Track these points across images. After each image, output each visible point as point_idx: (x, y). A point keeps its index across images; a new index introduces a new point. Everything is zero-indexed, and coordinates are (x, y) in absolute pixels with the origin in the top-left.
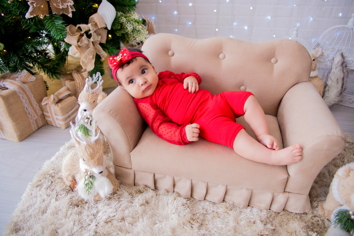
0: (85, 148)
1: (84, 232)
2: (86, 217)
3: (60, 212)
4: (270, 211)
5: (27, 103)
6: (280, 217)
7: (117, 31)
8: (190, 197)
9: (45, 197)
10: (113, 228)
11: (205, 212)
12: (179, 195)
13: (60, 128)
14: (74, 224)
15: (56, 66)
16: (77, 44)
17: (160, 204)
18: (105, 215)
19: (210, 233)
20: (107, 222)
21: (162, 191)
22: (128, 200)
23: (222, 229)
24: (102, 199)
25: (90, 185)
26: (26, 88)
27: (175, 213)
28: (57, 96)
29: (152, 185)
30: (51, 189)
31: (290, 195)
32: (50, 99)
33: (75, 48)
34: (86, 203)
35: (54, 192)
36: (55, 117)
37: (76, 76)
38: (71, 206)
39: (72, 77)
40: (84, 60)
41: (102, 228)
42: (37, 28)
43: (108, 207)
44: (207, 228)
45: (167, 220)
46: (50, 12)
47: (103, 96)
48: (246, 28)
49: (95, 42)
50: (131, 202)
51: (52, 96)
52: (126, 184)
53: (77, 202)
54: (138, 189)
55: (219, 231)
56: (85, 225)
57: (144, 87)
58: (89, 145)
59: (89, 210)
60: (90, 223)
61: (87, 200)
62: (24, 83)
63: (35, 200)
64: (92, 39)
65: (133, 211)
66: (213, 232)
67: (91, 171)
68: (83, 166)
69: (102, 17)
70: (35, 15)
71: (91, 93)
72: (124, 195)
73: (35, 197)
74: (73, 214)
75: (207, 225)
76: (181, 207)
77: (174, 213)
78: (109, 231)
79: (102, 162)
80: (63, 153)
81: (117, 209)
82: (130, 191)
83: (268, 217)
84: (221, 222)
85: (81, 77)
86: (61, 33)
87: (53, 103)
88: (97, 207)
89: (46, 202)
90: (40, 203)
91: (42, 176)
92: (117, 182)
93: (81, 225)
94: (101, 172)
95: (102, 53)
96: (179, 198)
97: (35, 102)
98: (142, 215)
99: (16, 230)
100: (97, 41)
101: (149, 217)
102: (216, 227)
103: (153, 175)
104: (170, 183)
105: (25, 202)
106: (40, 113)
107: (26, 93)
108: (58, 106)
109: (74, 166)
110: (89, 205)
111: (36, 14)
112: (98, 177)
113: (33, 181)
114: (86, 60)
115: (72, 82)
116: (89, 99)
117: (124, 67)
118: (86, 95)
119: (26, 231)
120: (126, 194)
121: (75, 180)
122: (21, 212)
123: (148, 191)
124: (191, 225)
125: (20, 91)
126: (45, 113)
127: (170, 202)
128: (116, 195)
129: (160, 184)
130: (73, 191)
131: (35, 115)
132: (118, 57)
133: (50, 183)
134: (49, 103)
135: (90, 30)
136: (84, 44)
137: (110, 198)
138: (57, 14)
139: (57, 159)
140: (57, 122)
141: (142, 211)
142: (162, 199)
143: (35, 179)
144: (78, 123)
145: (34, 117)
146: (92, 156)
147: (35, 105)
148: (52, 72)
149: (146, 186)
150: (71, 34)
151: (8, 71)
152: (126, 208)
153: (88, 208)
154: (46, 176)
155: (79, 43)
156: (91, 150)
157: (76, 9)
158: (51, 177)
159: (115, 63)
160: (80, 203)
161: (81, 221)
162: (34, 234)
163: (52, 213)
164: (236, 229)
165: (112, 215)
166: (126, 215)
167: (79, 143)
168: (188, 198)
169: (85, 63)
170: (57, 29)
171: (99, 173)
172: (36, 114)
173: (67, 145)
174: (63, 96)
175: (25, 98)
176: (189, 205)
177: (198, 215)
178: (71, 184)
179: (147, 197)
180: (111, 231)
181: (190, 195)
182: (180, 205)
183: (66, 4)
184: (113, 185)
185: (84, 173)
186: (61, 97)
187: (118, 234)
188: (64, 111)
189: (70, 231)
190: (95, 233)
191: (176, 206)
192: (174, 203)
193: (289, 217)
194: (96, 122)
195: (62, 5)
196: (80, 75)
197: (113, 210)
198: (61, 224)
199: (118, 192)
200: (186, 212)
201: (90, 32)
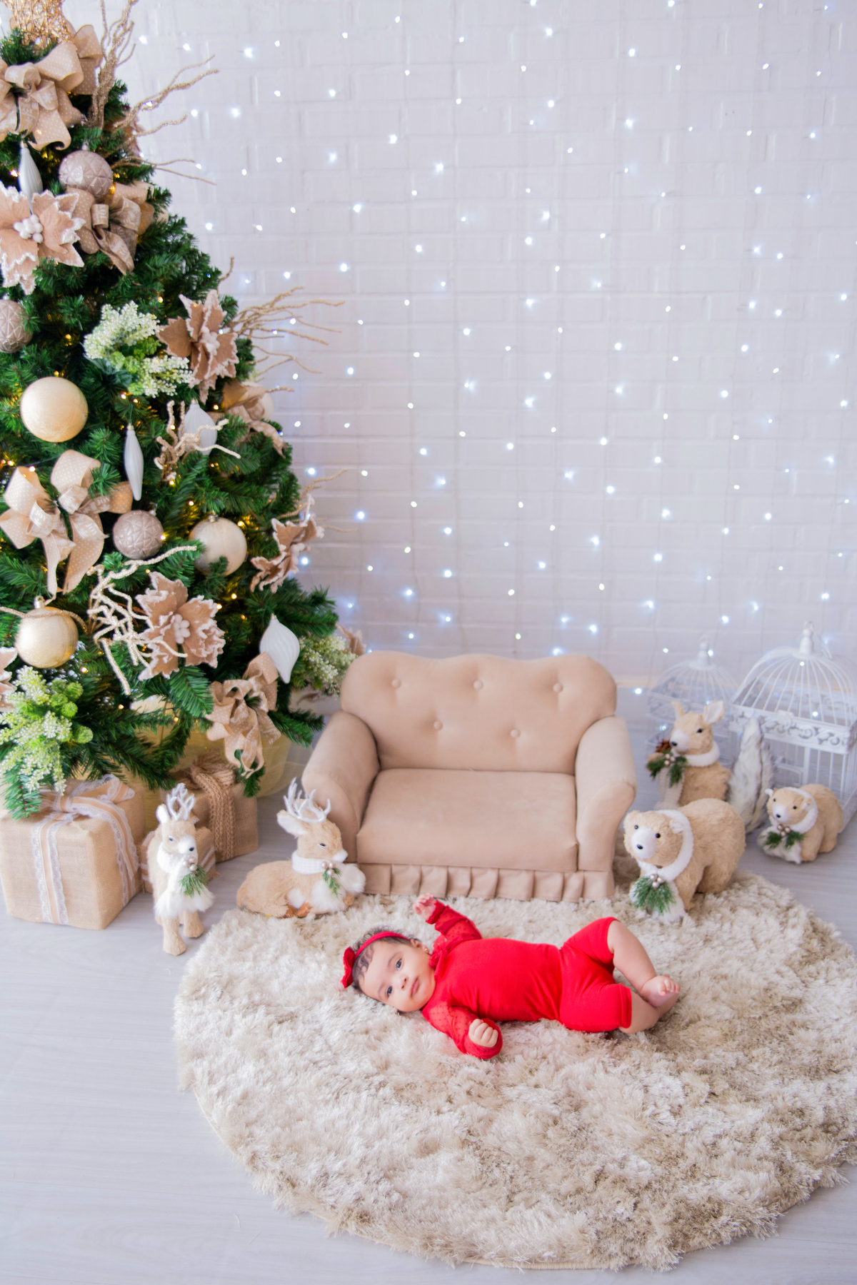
16: (226, 721)
26: (122, 814)
29: (387, 885)
31: (586, 874)
33: (223, 729)
37: (204, 781)
39: (197, 783)
46: (183, 664)
62: (116, 803)
69: (270, 660)
70: (157, 674)
85: (216, 784)
95: (271, 730)
97: (131, 842)
100: (265, 710)
103: (389, 868)
104: (415, 878)
107: (122, 825)
111: (159, 671)
115: (203, 797)
125: (115, 822)
129: (398, 884)
135: (252, 691)
136: (241, 718)
138: (193, 665)
145: (130, 874)
147: (131, 849)
150: (218, 702)
155: (233, 720)
170: (195, 696)
171: (343, 862)
172: (132, 868)
181: (444, 893)
183: (212, 646)
195: (204, 650)
196: (214, 778)
201: (255, 695)
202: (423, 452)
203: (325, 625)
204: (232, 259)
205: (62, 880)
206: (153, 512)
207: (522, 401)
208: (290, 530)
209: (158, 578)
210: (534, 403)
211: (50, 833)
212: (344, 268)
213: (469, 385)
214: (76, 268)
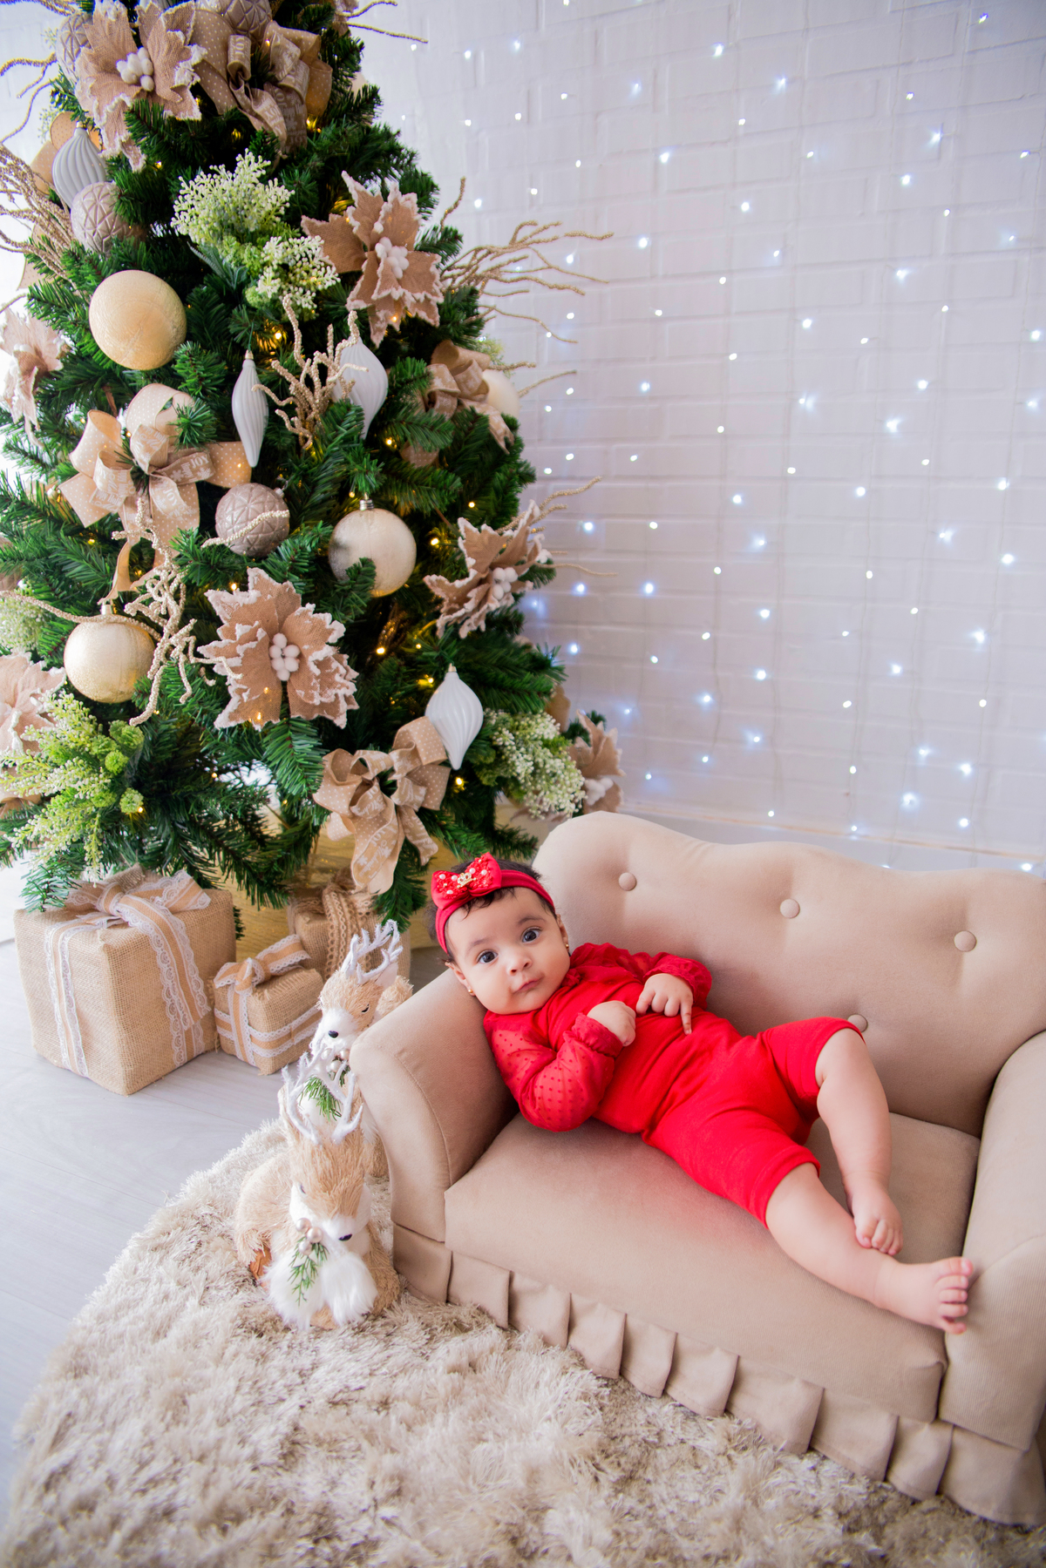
0: (313, 1154)
1: (261, 1417)
2: (278, 1373)
3: (205, 1342)
4: (885, 1485)
5: (173, 975)
6: (918, 1519)
7: (485, 770)
8: (615, 1374)
9: (173, 1286)
10: (347, 1424)
11: (653, 1439)
12: (582, 1363)
13: (257, 1068)
14: (238, 1389)
15: (276, 868)
16: (347, 812)
17: (512, 1378)
18: (333, 1379)
19: (650, 1513)
20: (335, 1404)
21: (526, 1339)
22: (415, 1345)
23: (695, 1507)
24: (337, 1326)
25: (307, 1274)
26: (179, 928)
27: (553, 1420)
28: (264, 963)
29: (499, 1309)
30: (193, 1265)
31: (959, 1438)
32: (240, 973)
33: (341, 823)
34: (287, 1329)
35: (202, 1275)
36: (246, 1030)
37: (333, 903)
38: (239, 1331)
39: (321, 904)
40: (363, 861)
41: (316, 1418)
42: (241, 754)
43: (350, 1356)
44: (646, 1493)
45: (521, 1437)
46: (286, 713)
47: (400, 990)
48: (966, 769)
49: (404, 806)
50: (423, 1354)
51: (249, 964)
52: (421, 1292)
53: (261, 1321)
54: (454, 1314)
55: (684, 1514)
56: (269, 1398)
57: (518, 981)
58: (325, 1147)
59: (291, 1356)
60: (286, 1396)
61: (293, 1322)
62: (174, 912)
63: (143, 1289)
64: (395, 799)
65: (422, 1383)
66: (662, 1512)
67: (317, 1228)
68: (298, 1209)
69: (436, 729)
70: (241, 721)
71: (359, 982)
72: (406, 1327)
73: (142, 1280)
74: (242, 1356)
75: (648, 1482)
76: (578, 1403)
77: (549, 1419)
78: (336, 1432)
79: (357, 1204)
80: (250, 1156)
81: (375, 1367)
82: (428, 1316)
83: (871, 1504)
84: (700, 1483)
85: (346, 910)
86: (306, 777)
87: (247, 987)
88: (316, 1350)
89: (172, 1304)
90: (155, 1302)
91: (176, 1219)
92: (393, 1281)
93: (257, 1395)
94: (347, 1238)
95: (424, 841)
96: (578, 1372)
97: (196, 976)
98: (446, 1405)
99: (76, 1369)
100: (412, 804)
101: (466, 1413)
102: (677, 1497)
103: (506, 1276)
104: (557, 1314)
105: (113, 1291)
106: (203, 1009)
107: (174, 945)
108: (262, 998)
109: (272, 1203)
110: (294, 1338)
111: (243, 717)
112: (336, 1253)
113: (146, 1231)
114: (369, 860)
115: (318, 924)
116: (351, 1000)
117: (473, 909)
118: (346, 986)
119: (101, 1380)
120: (413, 1326)
121: (268, 1250)
122: (99, 1317)
123: (484, 1328)
124: (594, 1469)
125: (159, 938)
126: (218, 1013)
127: (545, 1379)
128: (380, 1322)
129: (526, 1313)
130: (255, 1284)
131: (189, 1015)
132: (463, 876)
133: (193, 1246)
134: (237, 983)
135: (392, 771)
136: (369, 810)
137: (361, 1330)
138: (303, 717)
139: (228, 1172)
140: (250, 1047)
141: (449, 1388)
142: (524, 1363)
143: (154, 1225)
144: (307, 1072)
145: (184, 1021)
146: (327, 1182)
147: (193, 984)
148: (261, 884)
149: (481, 1311)
150: (335, 778)
151: (137, 866)
152: (404, 1370)
153: (289, 1347)
154: (185, 1219)
155: (355, 809)
156: (328, 1163)
157: (359, 704)
158: (199, 1227)
159: (449, 892)
160: (269, 1325)
161: (259, 1384)
162: (123, 1393)
163: (182, 1342)
164: (743, 1520)
165: (354, 1384)
166: (399, 1392)
167: (297, 1134)
168: (608, 1379)
169: (365, 870)
170: (296, 763)
171: (341, 1239)
172: (192, 1012)
173: (266, 1129)
174: (281, 967)
175: (169, 959)
176: (605, 1401)
177: (627, 1441)
178: (254, 1260)
179: (475, 1347)
180: (341, 1434)
181: (617, 1368)
182: (574, 1395)
183: (334, 692)
184: (378, 1287)
185: (298, 1231)
186: (274, 967)
187: (359, 1448)
188: (278, 1016)
189: (222, 1406)
190: (292, 1428)
191: (561, 1396)
192: (558, 1384)
193: (952, 1525)
194: (357, 1078)
195: (321, 695)
196: (346, 901)
197: (362, 1368)
198: (201, 1380)
199: (388, 1313)
200: (589, 1421)
201: (394, 777)
202: (737, 499)
203: (535, 694)
204: (463, 181)
205: (78, 1010)
206: (279, 491)
207: (882, 422)
208: (486, 539)
209: (259, 576)
210: (899, 427)
211: (63, 939)
212: (643, 243)
213: (806, 402)
214: (191, 122)
